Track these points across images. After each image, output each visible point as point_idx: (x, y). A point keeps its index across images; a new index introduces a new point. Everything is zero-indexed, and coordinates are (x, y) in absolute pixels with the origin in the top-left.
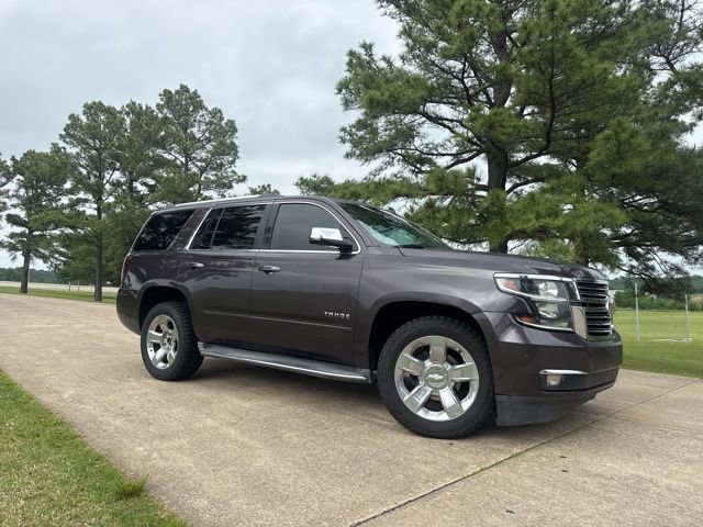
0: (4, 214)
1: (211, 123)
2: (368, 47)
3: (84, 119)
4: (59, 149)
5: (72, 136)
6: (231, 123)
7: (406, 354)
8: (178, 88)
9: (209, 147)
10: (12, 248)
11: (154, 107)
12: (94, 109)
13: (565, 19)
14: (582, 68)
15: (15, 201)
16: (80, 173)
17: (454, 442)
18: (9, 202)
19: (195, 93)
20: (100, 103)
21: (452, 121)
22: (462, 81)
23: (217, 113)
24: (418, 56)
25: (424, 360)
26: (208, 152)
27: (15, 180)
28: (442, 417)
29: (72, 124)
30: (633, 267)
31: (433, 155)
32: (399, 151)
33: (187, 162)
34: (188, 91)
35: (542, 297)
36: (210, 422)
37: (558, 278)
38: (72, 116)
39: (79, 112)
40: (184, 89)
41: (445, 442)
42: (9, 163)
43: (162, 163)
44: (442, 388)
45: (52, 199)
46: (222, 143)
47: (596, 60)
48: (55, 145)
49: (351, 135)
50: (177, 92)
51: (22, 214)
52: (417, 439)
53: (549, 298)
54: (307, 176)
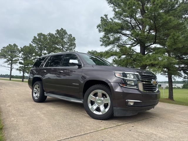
0: (18, 62)
1: (69, 38)
2: (106, 16)
3: (37, 37)
4: (31, 45)
5: (34, 42)
6: (74, 38)
7: (91, 95)
8: (61, 29)
9: (68, 44)
10: (20, 70)
11: (54, 34)
12: (40, 35)
13: (158, 5)
14: (163, 18)
15: (21, 58)
16: (36, 51)
17: (103, 121)
18: (20, 59)
19: (65, 30)
20: (42, 33)
21: (129, 35)
22: (131, 24)
23: (70, 35)
24: (118, 17)
25: (96, 97)
26: (68, 45)
27: (21, 53)
28: (100, 113)
29: (34, 39)
30: (185, 76)
31: (125, 44)
32: (116, 44)
33: (63, 48)
34: (63, 30)
35: (128, 78)
36: (39, 113)
37: (133, 73)
38: (34, 37)
39: (36, 36)
40: (62, 29)
41: (100, 121)
42: (20, 49)
43: (56, 48)
44: (101, 105)
45: (30, 58)
46: (71, 43)
47: (167, 16)
48: (30, 44)
49: (103, 39)
50: (60, 30)
51: (23, 62)
52: (93, 120)
53: (131, 79)
54: (90, 51)
